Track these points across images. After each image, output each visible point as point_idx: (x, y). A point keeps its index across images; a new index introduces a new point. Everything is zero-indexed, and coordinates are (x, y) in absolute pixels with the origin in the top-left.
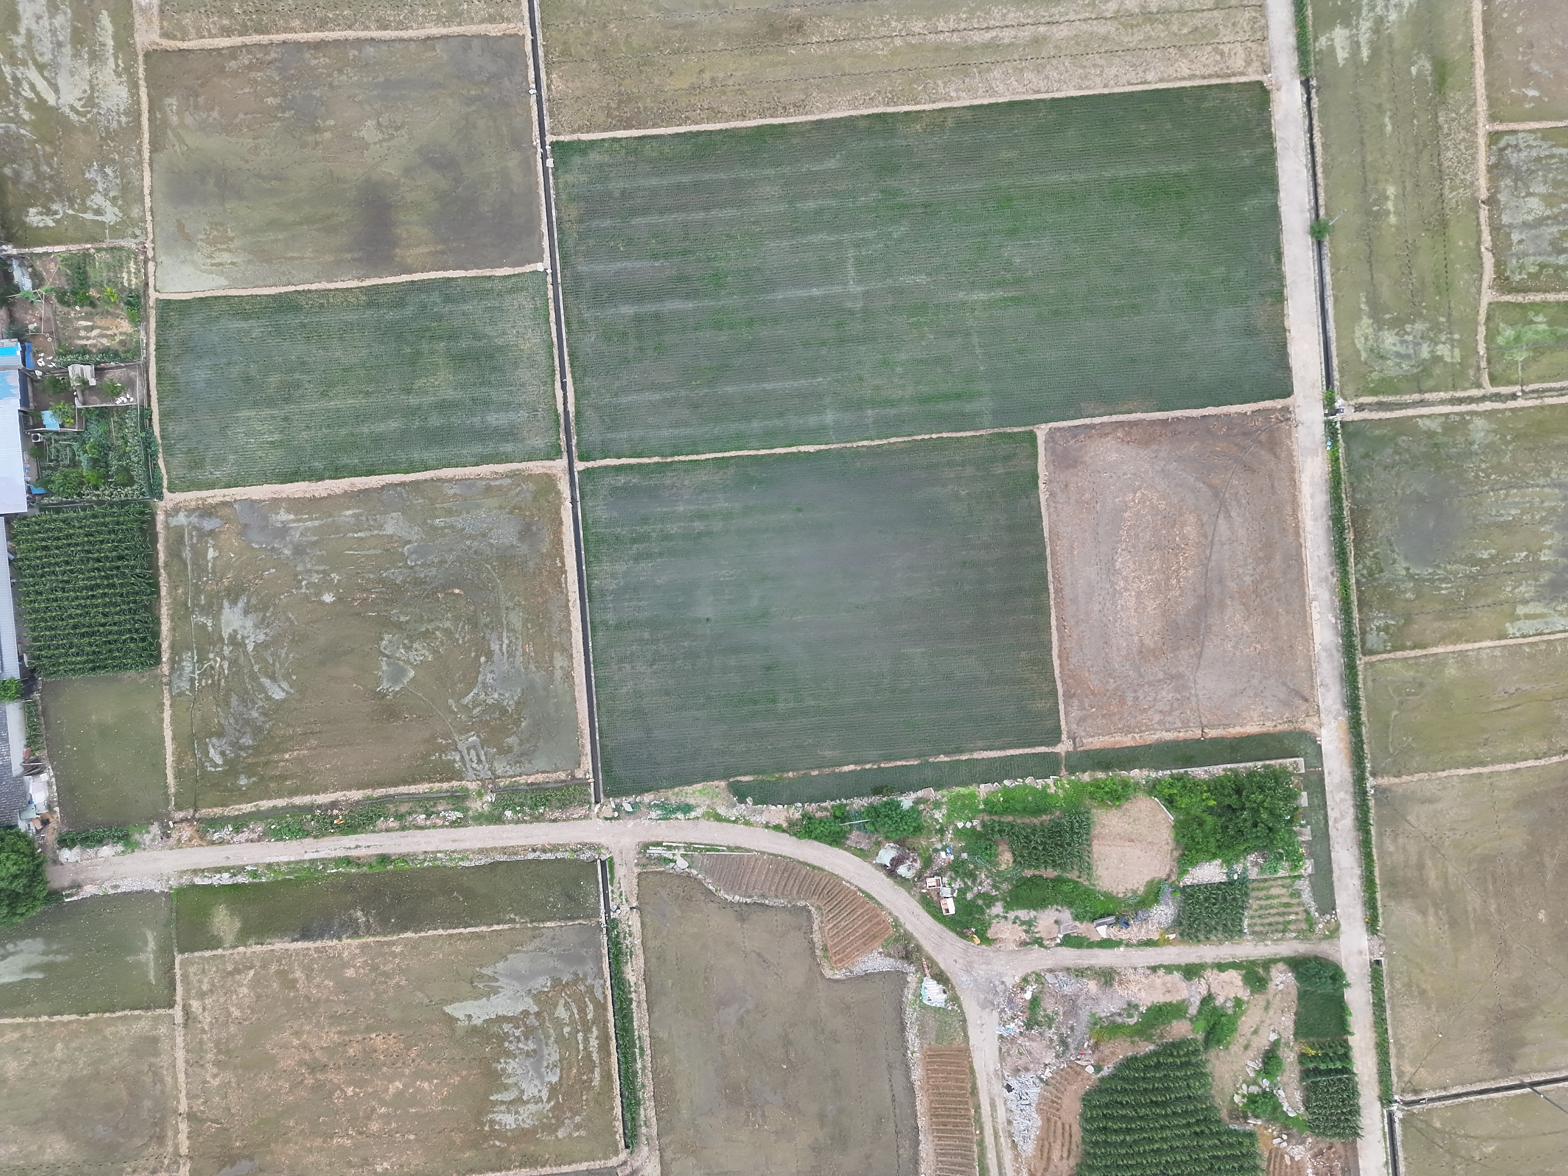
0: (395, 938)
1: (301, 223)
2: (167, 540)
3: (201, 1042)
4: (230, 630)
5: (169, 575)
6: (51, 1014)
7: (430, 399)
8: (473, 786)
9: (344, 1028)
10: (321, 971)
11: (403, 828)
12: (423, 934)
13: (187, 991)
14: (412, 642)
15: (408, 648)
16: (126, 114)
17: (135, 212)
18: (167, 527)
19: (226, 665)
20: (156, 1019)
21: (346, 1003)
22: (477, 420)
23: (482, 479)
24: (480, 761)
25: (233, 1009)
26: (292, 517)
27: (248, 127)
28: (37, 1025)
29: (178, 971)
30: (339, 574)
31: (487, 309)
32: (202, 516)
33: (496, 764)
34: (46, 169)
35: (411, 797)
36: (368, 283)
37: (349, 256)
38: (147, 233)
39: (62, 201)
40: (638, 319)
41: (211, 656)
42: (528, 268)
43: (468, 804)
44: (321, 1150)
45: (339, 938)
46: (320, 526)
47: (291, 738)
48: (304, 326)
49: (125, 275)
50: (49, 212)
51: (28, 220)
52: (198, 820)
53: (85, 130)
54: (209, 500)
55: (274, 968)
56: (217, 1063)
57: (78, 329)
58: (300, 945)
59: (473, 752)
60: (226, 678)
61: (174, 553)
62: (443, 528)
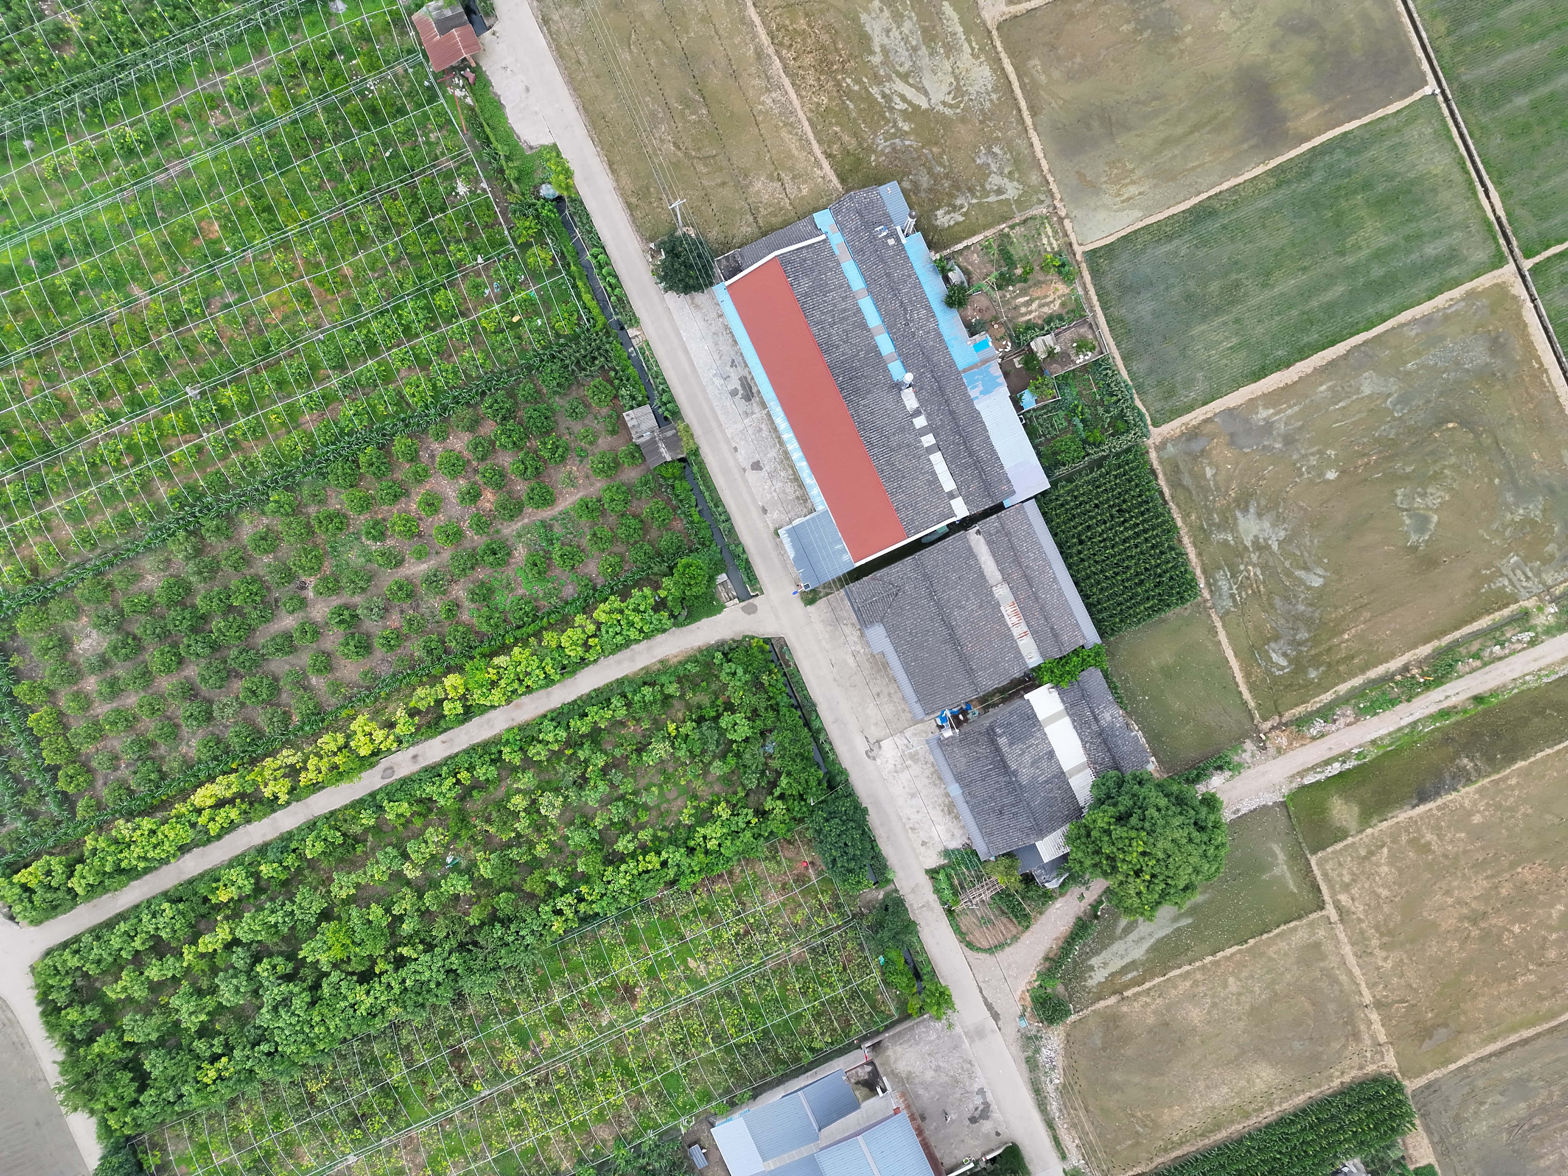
0: (1508, 771)
1: (1192, 132)
2: (1165, 474)
3: (1362, 932)
4: (1251, 537)
5: (1178, 505)
6: (1213, 954)
7: (1364, 253)
8: (1530, 603)
9: (1489, 872)
10: (1449, 827)
11: (1485, 665)
12: (1532, 759)
13: (1331, 888)
14: (1424, 488)
15: (1423, 495)
16: (995, 91)
17: (1034, 179)
18: (1161, 462)
19: (1259, 572)
20: (1311, 924)
21: (1483, 848)
22: (1415, 256)
23: (1438, 310)
24: (1528, 578)
25: (1380, 890)
26: (1271, 411)
27: (1114, 60)
28: (1204, 967)
29: (1317, 872)
30: (1334, 449)
31: (1392, 148)
32: (1188, 440)
33: (1544, 576)
34: (939, 169)
35: (1475, 635)
36: (1273, 164)
37: (1245, 146)
38: (1052, 196)
39: (963, 194)
40: (1534, 107)
41: (1242, 567)
42: (1417, 96)
43: (1534, 621)
44: (1509, 994)
45: (1455, 790)
46: (1301, 410)
47: (1343, 618)
48: (1224, 227)
49: (1045, 241)
50: (954, 208)
51: (938, 223)
52: (1286, 725)
53: (963, 120)
54: (1194, 423)
55: (1404, 838)
56: (1383, 946)
57: (1016, 308)
58: (1422, 809)
59: (1518, 572)
60: (1264, 582)
61: (1176, 484)
62: (1416, 371)
